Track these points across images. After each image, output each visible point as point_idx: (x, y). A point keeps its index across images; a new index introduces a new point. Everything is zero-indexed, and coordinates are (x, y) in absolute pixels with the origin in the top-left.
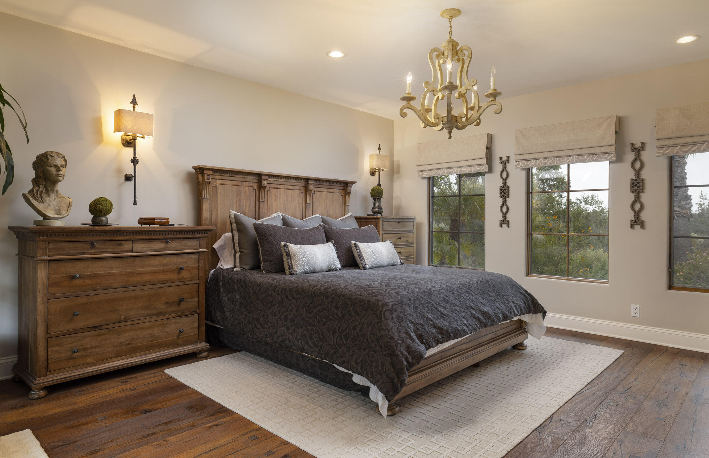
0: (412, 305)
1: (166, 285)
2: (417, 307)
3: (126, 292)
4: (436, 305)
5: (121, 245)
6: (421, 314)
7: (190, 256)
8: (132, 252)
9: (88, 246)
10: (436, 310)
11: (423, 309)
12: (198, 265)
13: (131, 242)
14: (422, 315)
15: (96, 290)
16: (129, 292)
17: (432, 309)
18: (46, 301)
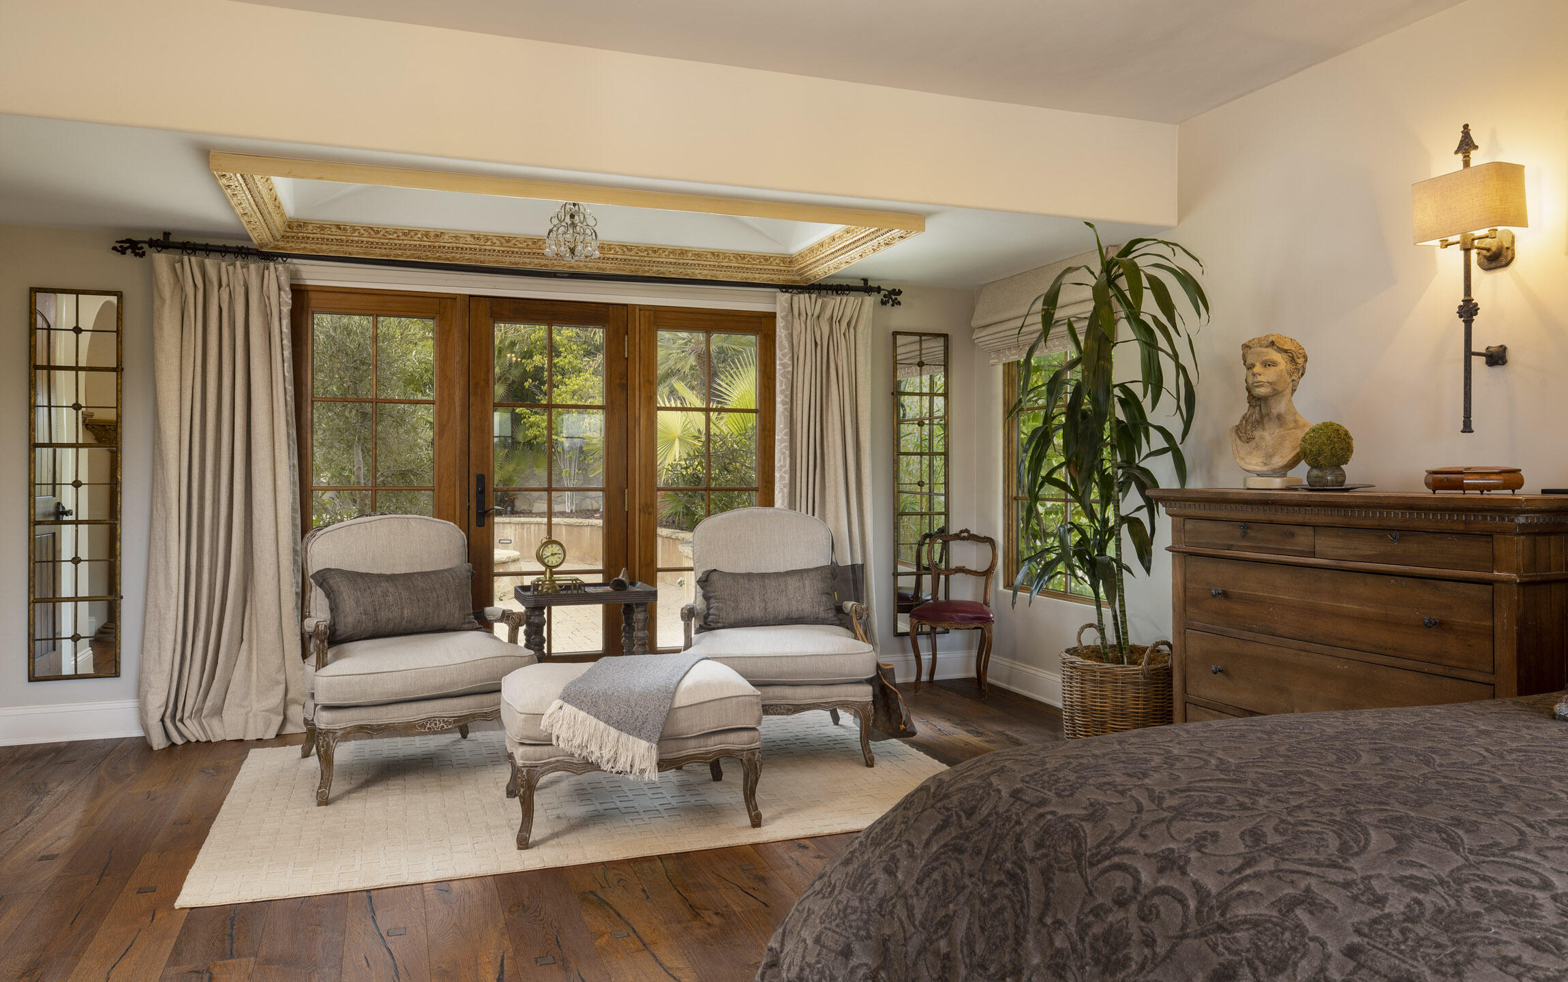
0: (953, 831)
1: (1392, 661)
2: (961, 851)
3: (1303, 653)
4: (1034, 913)
5: (1292, 535)
6: (945, 884)
7: (1462, 587)
8: (1313, 554)
9: (1238, 532)
10: (1011, 930)
11: (971, 876)
12: (1491, 624)
13: (1310, 531)
14: (945, 890)
15: (1250, 630)
16: (1310, 654)
17: (1002, 910)
18: (1183, 630)
